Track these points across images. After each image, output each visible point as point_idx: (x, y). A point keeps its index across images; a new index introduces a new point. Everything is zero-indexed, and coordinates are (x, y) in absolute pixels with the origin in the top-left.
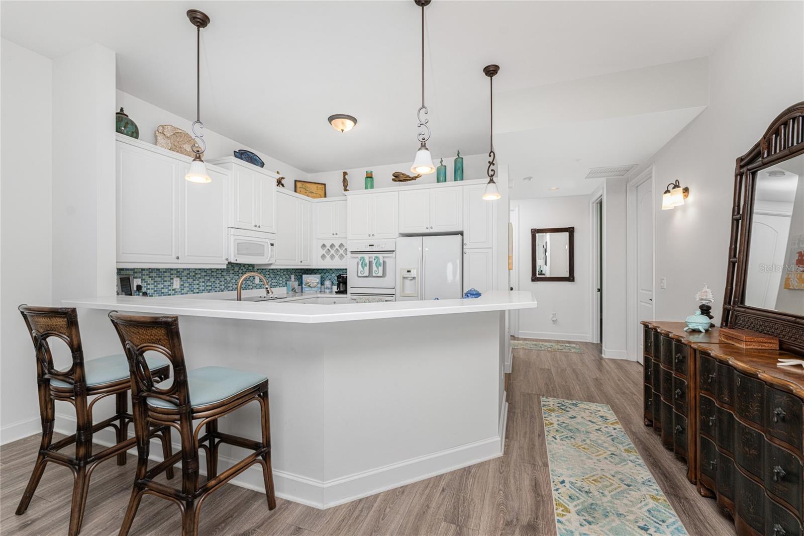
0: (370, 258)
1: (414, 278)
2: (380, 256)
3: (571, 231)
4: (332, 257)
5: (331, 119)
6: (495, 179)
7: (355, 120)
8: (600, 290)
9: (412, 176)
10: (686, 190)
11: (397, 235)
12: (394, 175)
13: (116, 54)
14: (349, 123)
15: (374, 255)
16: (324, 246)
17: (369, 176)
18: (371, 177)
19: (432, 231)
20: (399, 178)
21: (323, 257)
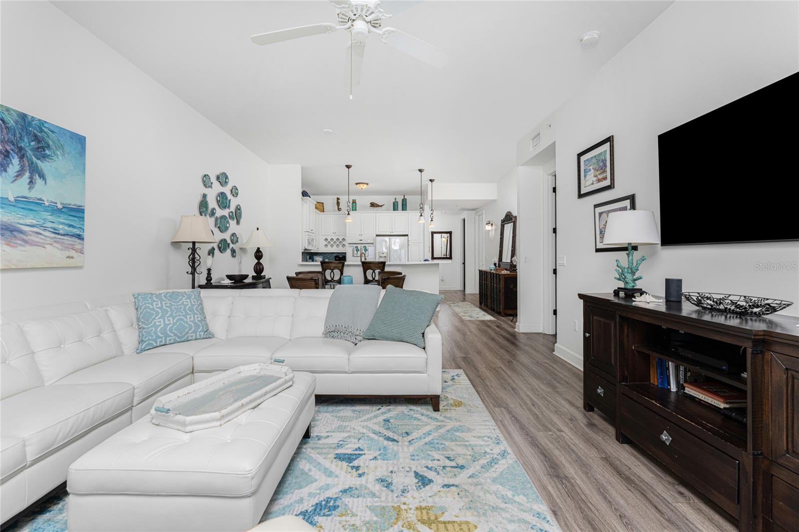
0: (361, 246)
1: (385, 257)
2: (367, 245)
3: (450, 233)
4: (332, 246)
5: (357, 184)
6: (433, 219)
7: (367, 184)
8: (464, 263)
9: (380, 205)
10: (492, 224)
11: (375, 236)
12: (371, 204)
13: (302, 168)
14: (365, 186)
15: (363, 245)
16: (326, 239)
17: (354, 202)
18: (355, 203)
19: (393, 234)
20: (373, 205)
21: (326, 245)
